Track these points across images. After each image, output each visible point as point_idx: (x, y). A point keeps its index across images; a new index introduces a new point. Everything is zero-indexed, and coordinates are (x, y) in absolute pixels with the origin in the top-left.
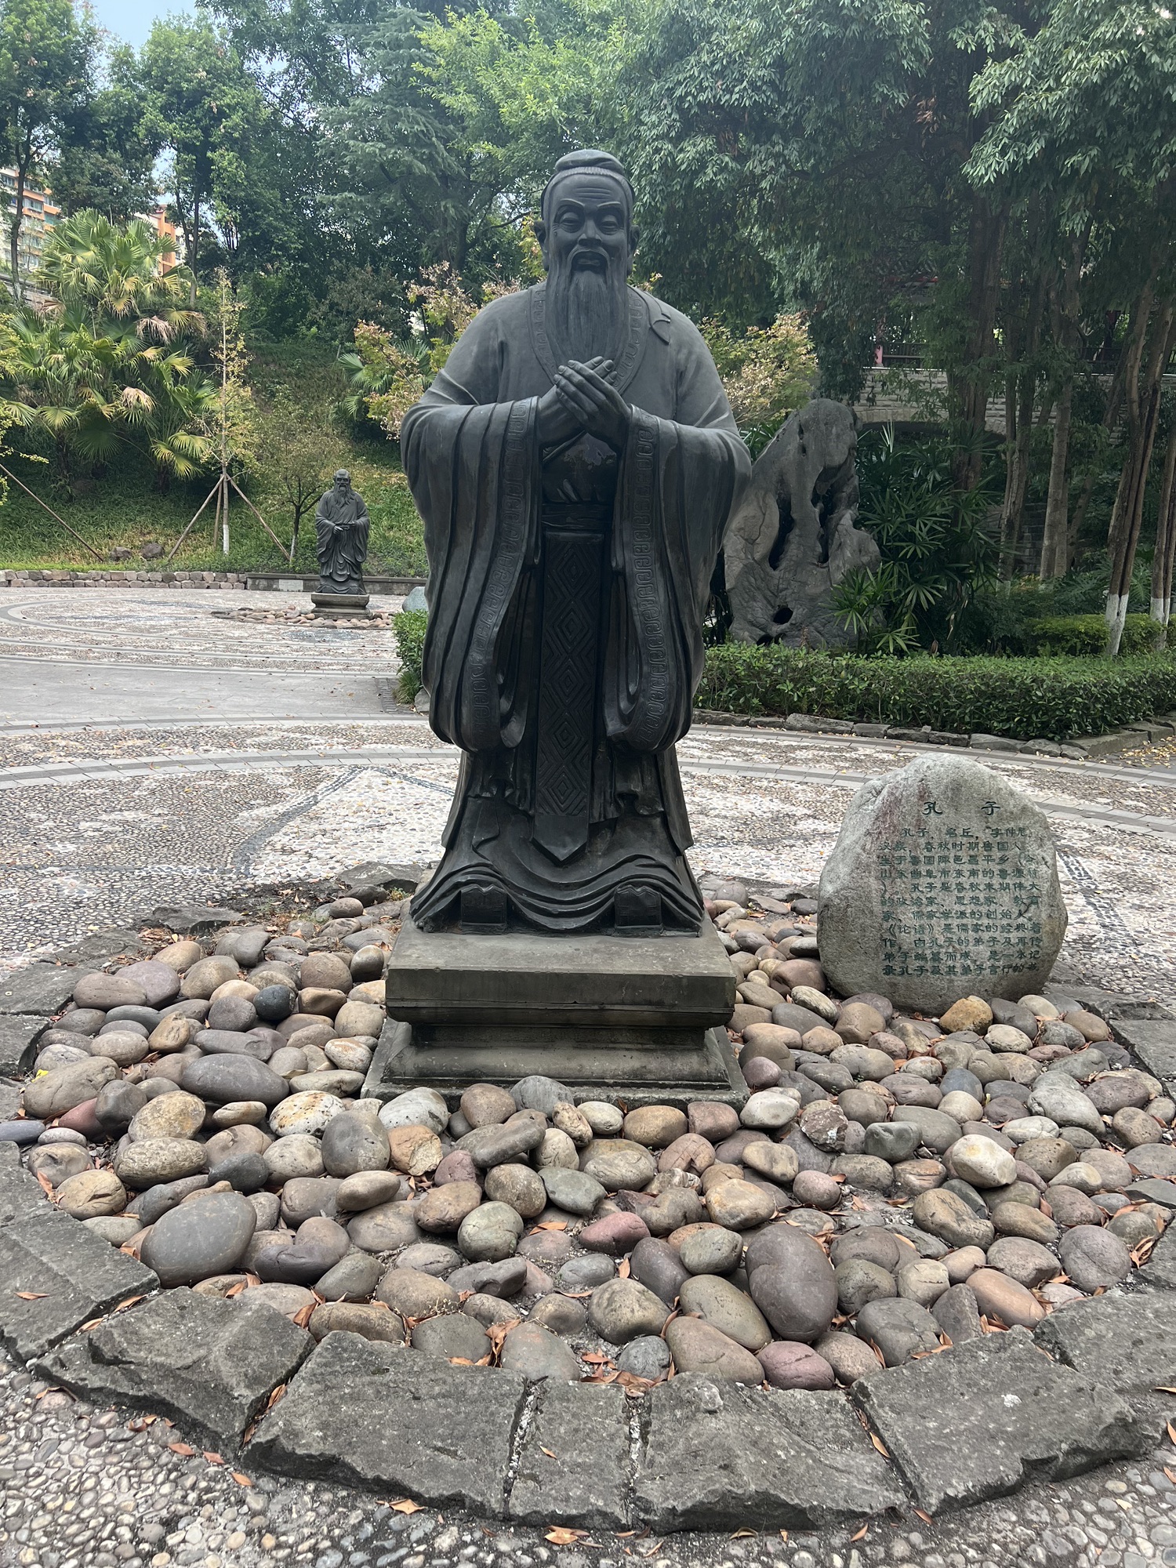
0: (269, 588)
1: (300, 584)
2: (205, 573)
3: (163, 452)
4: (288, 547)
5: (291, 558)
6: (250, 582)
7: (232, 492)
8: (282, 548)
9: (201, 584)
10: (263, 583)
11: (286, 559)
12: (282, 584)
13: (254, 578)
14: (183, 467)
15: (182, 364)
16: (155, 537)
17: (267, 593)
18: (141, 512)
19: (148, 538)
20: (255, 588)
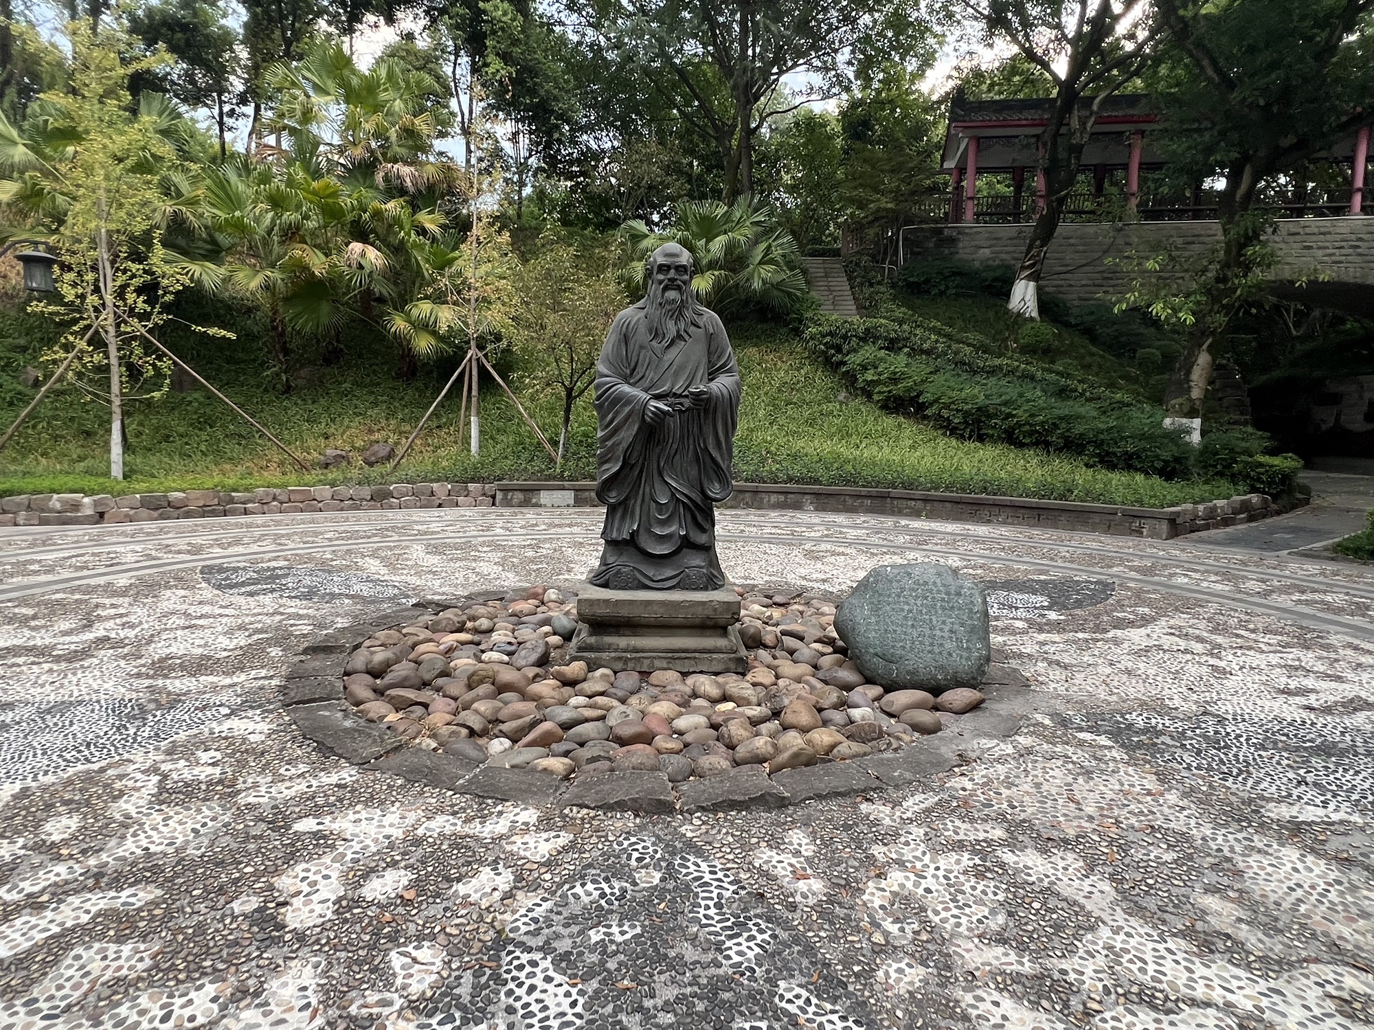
0: (526, 503)
1: (569, 496)
2: (435, 485)
3: (399, 324)
4: (555, 444)
5: (559, 460)
6: (499, 496)
7: (483, 373)
8: (548, 446)
9: (429, 501)
10: (519, 496)
11: (552, 460)
12: (545, 497)
13: (505, 490)
14: (424, 344)
15: (432, 221)
16: (385, 436)
17: (524, 510)
18: (375, 404)
19: (377, 436)
20: (508, 503)
